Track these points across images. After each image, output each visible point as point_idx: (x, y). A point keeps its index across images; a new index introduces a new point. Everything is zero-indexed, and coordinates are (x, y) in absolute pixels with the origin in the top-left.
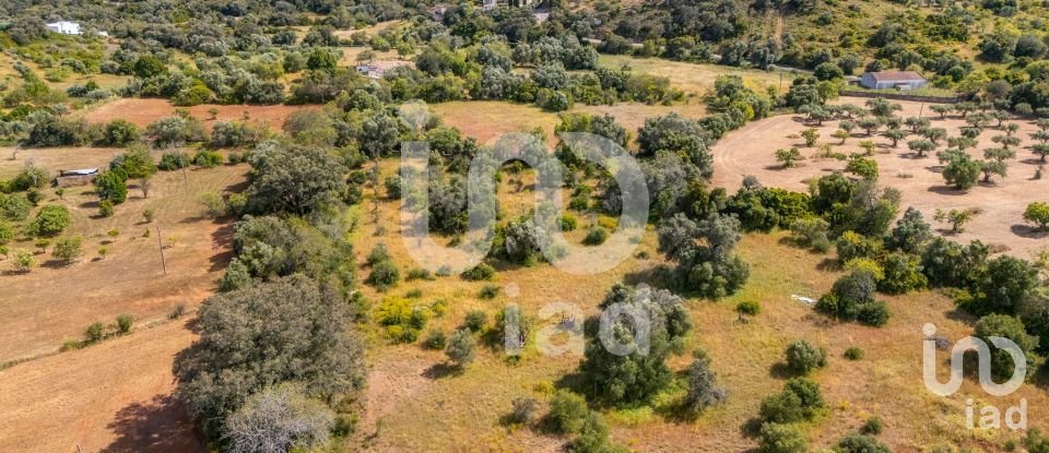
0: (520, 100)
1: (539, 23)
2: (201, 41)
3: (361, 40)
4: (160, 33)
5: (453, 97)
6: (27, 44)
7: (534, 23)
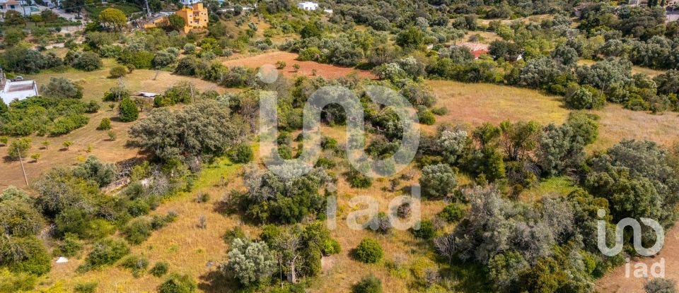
0: (551, 92)
1: (667, 22)
2: (377, 20)
3: (495, 27)
4: (356, 13)
5: (489, 79)
6: (273, 13)
7: (661, 22)
